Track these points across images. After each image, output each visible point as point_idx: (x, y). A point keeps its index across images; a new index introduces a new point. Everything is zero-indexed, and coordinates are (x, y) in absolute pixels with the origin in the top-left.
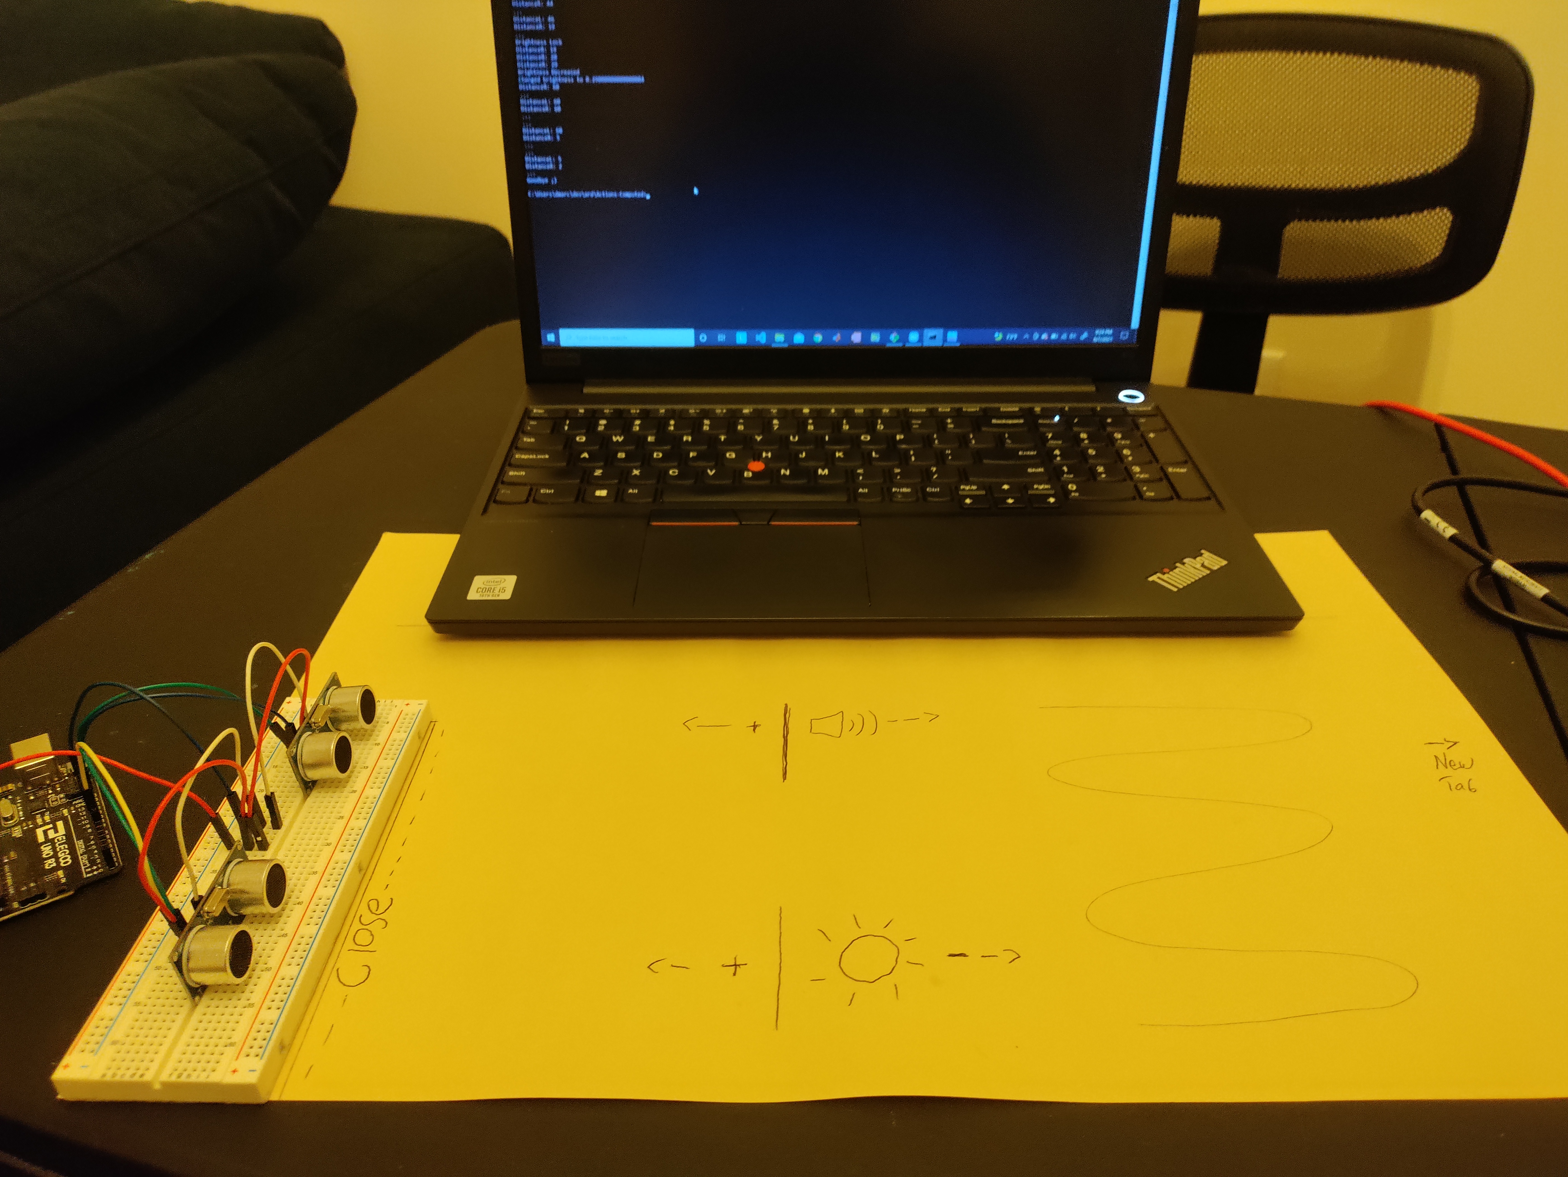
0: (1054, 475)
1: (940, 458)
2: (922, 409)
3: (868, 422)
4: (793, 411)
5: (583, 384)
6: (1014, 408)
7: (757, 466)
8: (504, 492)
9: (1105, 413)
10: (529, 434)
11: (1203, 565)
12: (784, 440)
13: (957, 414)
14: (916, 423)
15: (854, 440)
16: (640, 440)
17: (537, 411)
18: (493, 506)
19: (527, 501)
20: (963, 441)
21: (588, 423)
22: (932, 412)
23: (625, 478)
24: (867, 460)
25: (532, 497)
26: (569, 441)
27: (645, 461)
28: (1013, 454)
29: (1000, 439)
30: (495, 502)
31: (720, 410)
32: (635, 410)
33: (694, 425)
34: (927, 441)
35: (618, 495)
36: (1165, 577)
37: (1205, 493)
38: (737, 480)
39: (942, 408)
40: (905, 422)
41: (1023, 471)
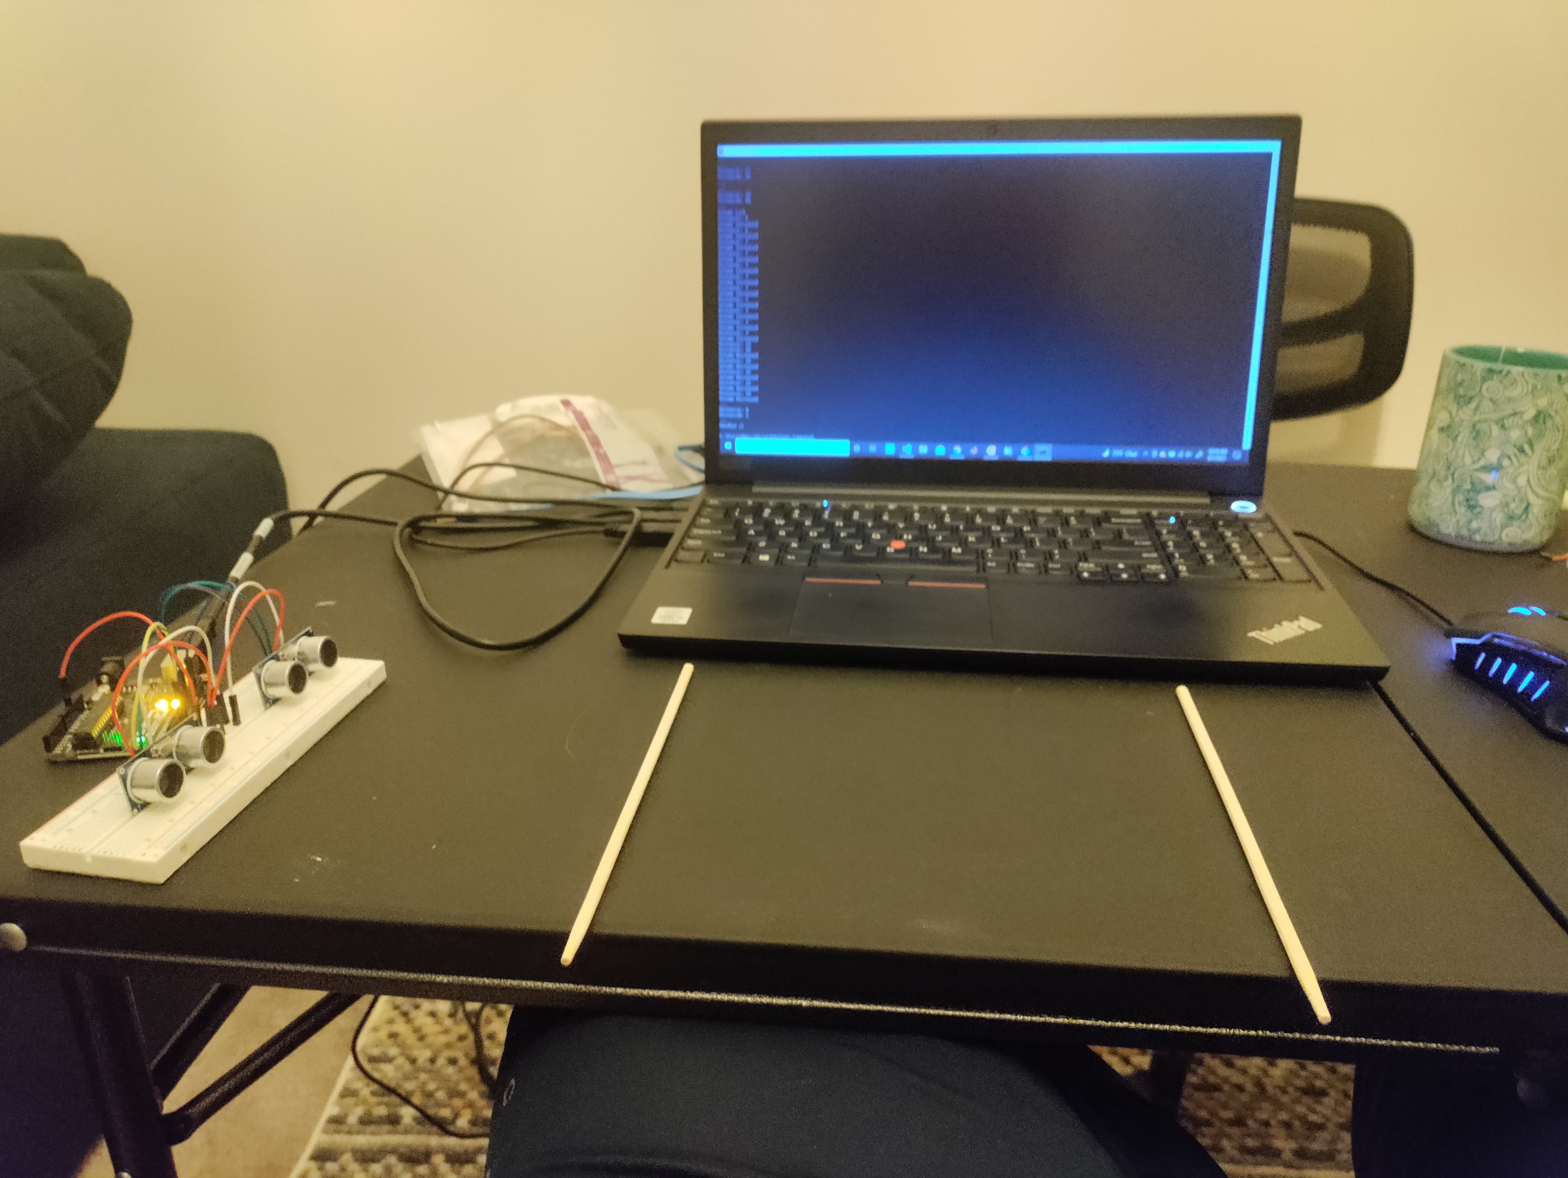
0: (1168, 559)
1: (1063, 544)
2: (1048, 510)
3: (1000, 518)
4: (933, 509)
5: (752, 484)
6: (1134, 511)
7: (898, 545)
8: (682, 555)
9: (1218, 518)
10: (705, 517)
11: (1299, 627)
12: (923, 529)
13: (1081, 516)
14: (1041, 520)
15: (986, 531)
16: (799, 525)
17: (713, 501)
18: (673, 564)
19: (702, 561)
20: (1085, 533)
21: (757, 511)
22: (1057, 513)
23: (785, 548)
24: (996, 543)
25: (706, 559)
26: (739, 523)
27: (803, 538)
28: (1131, 544)
29: (1119, 534)
30: (676, 561)
31: (869, 506)
32: (795, 503)
33: (847, 516)
34: (1052, 533)
35: (778, 560)
36: (1264, 634)
37: (1305, 576)
38: (881, 553)
39: (1067, 510)
40: (1032, 518)
41: (1139, 555)
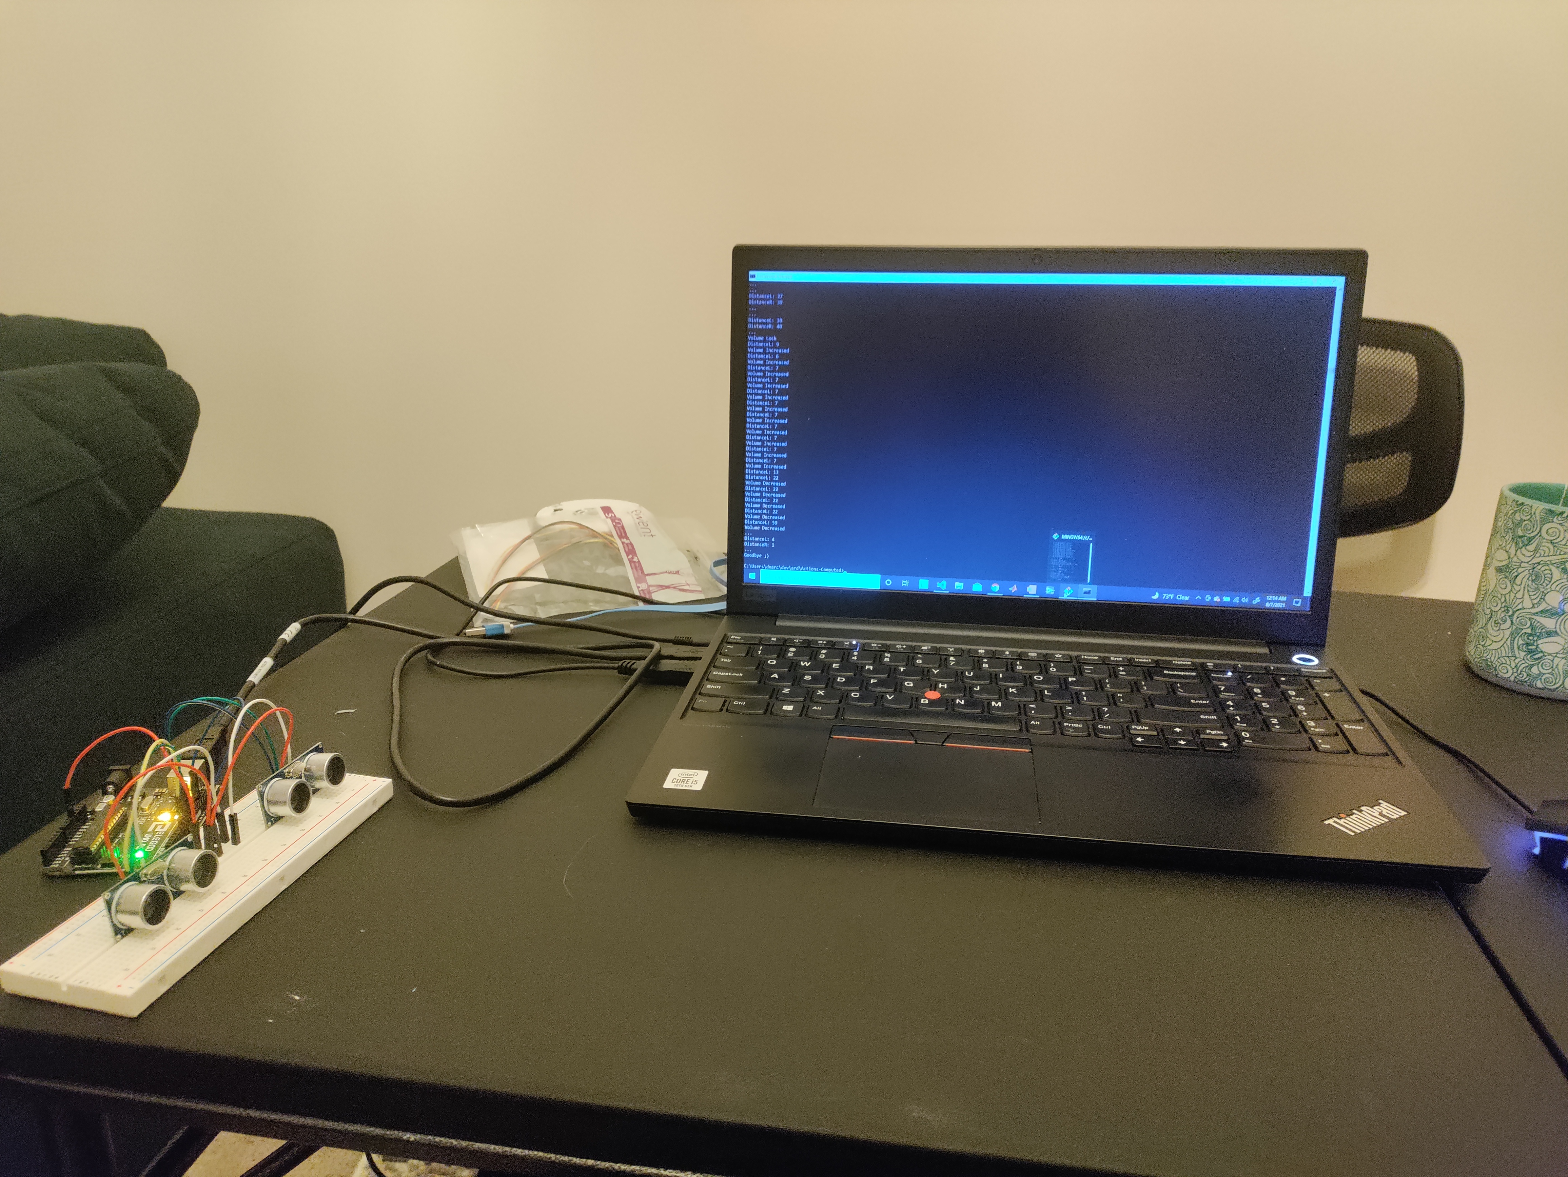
0: (1228, 723)
1: (1113, 700)
2: (1094, 657)
3: (1042, 665)
4: (969, 651)
5: (776, 616)
6: (1187, 662)
7: (934, 695)
8: (701, 701)
9: (1279, 673)
10: (726, 656)
11: (1381, 814)
12: (959, 676)
13: (1130, 664)
14: (1088, 669)
15: (1028, 681)
16: (825, 667)
17: (735, 637)
18: (690, 712)
19: (721, 710)
20: (1135, 687)
21: (781, 649)
22: (1104, 661)
23: (810, 696)
24: (1039, 696)
25: (725, 707)
26: (761, 664)
27: (830, 683)
28: (1186, 702)
29: (1173, 689)
30: (693, 709)
31: (900, 646)
32: (822, 641)
33: (877, 656)
34: (1099, 685)
35: (804, 711)
36: (1342, 822)
37: (1382, 749)
38: (914, 708)
39: (1114, 657)
40: (1078, 667)
41: (1195, 717)
